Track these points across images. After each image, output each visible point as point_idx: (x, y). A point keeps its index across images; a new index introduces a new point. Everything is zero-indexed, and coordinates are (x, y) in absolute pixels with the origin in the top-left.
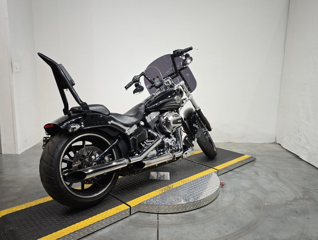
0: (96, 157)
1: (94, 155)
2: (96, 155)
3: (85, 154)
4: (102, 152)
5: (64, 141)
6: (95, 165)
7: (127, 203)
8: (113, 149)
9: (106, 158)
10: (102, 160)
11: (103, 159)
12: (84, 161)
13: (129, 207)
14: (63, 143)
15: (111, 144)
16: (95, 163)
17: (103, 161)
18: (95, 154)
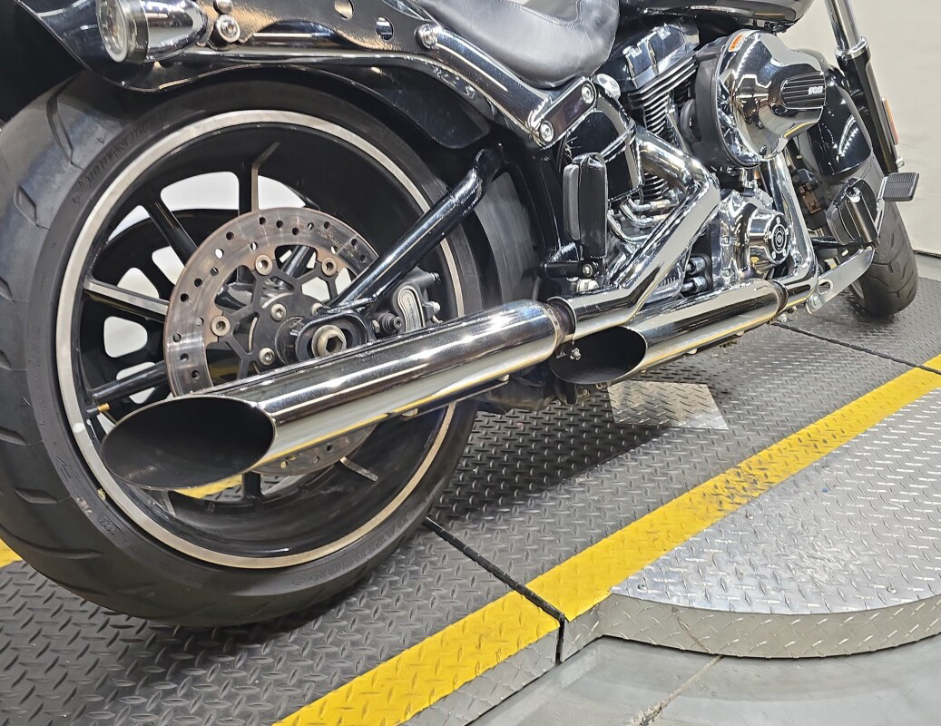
0: (340, 289)
1: (324, 277)
2: (336, 274)
3: (259, 266)
4: (375, 255)
5: (80, 141)
6: (333, 344)
7: (529, 586)
8: (444, 244)
9: (406, 299)
10: (379, 310)
11: (386, 303)
12: (256, 315)
13: (554, 625)
14: (76, 160)
15: (434, 208)
16: (335, 331)
17: (387, 317)
18: (330, 265)
